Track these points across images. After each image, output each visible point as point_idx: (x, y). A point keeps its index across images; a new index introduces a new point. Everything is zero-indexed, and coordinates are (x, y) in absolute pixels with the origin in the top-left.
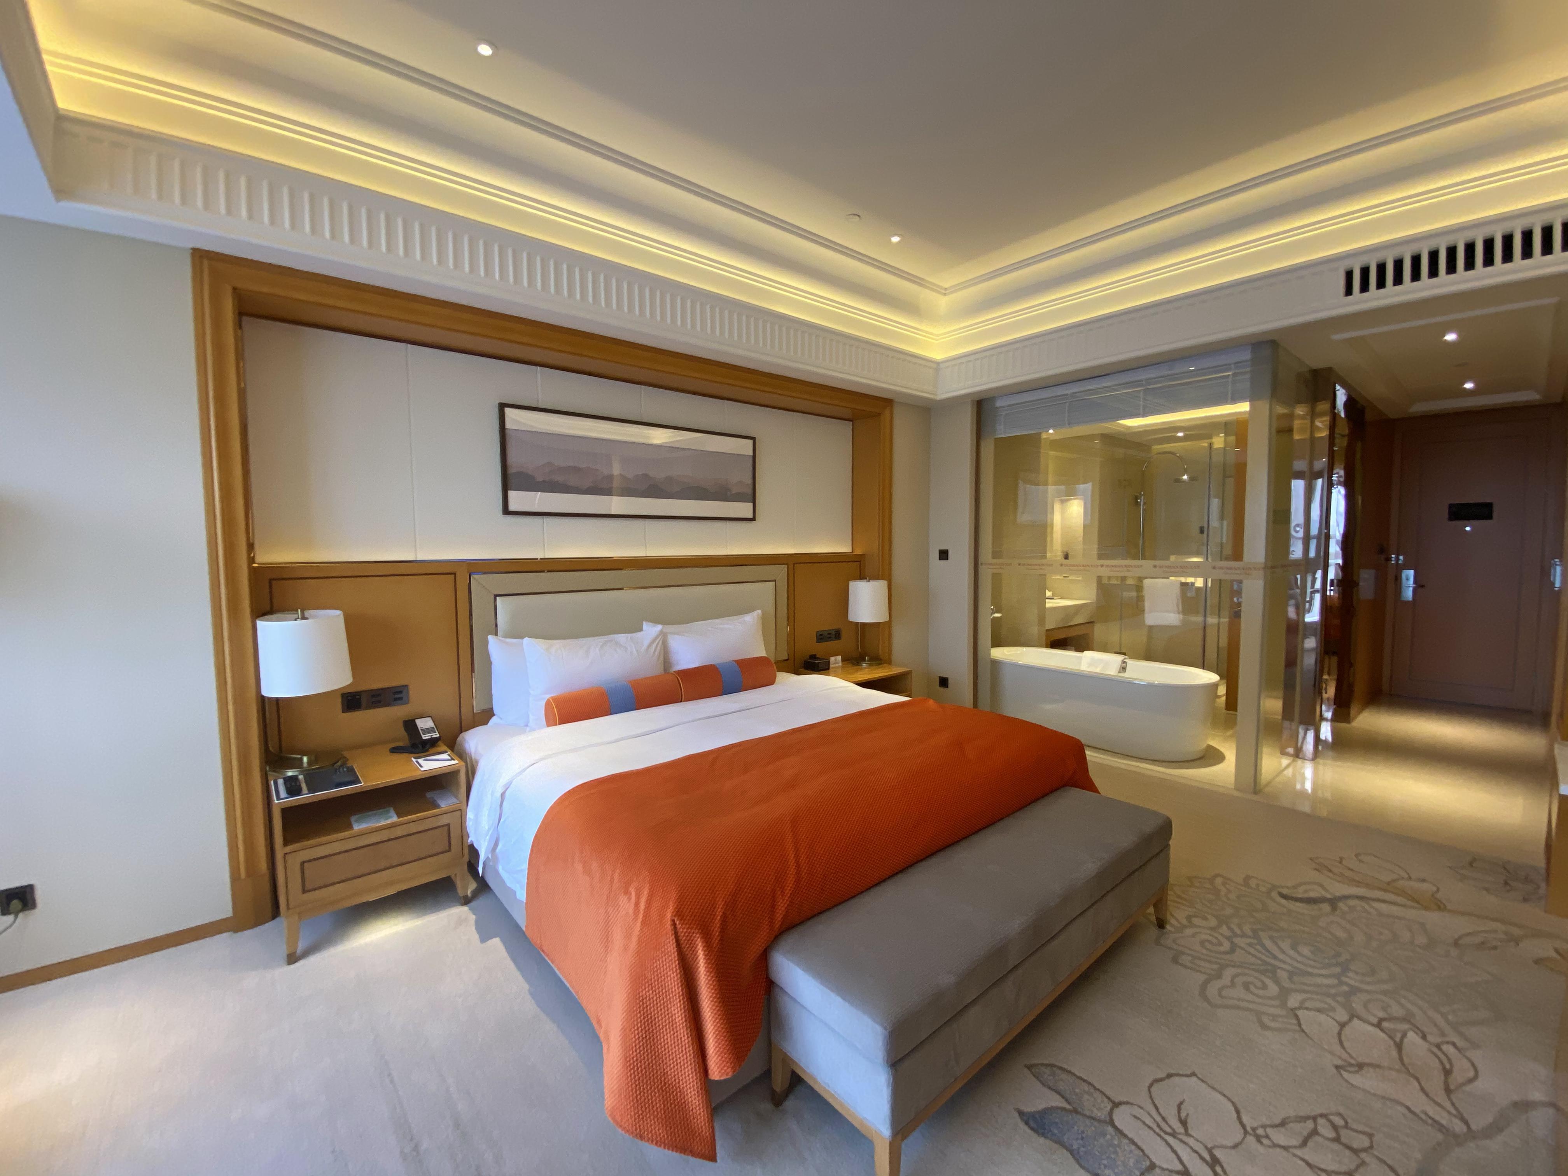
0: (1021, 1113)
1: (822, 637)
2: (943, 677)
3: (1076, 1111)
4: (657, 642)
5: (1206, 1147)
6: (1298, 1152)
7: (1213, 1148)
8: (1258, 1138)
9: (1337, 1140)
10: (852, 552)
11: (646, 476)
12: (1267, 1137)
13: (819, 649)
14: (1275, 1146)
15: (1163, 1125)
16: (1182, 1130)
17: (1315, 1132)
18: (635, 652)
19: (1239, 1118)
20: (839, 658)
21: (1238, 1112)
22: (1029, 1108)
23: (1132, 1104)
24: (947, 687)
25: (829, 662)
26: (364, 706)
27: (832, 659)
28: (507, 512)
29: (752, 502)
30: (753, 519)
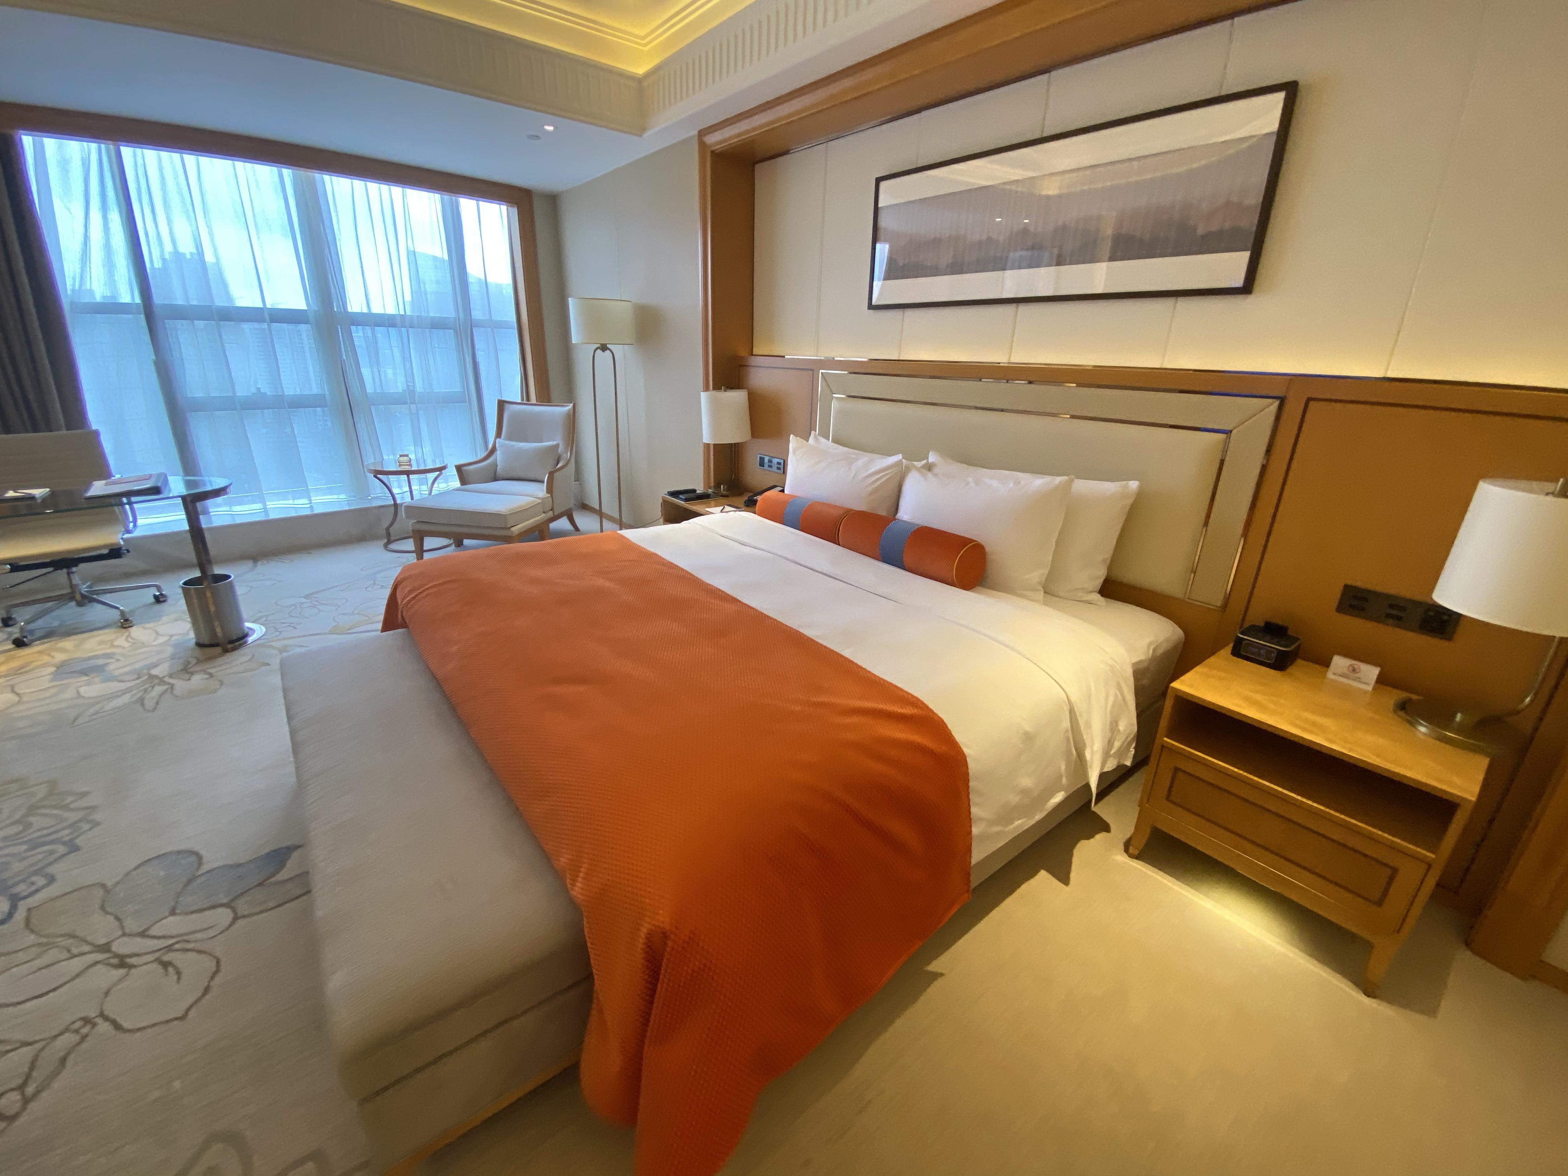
3: (260, 885)
5: (135, 966)
6: (39, 1047)
7: (128, 972)
8: (86, 1021)
12: (78, 1031)
14: (66, 1031)
15: (184, 946)
16: (164, 957)
19: (114, 1022)
20: (1371, 673)
21: (117, 1027)
23: (223, 932)
25: (1327, 664)
26: (766, 465)
27: (1339, 663)
28: (871, 307)
29: (1250, 245)
30: (1247, 288)
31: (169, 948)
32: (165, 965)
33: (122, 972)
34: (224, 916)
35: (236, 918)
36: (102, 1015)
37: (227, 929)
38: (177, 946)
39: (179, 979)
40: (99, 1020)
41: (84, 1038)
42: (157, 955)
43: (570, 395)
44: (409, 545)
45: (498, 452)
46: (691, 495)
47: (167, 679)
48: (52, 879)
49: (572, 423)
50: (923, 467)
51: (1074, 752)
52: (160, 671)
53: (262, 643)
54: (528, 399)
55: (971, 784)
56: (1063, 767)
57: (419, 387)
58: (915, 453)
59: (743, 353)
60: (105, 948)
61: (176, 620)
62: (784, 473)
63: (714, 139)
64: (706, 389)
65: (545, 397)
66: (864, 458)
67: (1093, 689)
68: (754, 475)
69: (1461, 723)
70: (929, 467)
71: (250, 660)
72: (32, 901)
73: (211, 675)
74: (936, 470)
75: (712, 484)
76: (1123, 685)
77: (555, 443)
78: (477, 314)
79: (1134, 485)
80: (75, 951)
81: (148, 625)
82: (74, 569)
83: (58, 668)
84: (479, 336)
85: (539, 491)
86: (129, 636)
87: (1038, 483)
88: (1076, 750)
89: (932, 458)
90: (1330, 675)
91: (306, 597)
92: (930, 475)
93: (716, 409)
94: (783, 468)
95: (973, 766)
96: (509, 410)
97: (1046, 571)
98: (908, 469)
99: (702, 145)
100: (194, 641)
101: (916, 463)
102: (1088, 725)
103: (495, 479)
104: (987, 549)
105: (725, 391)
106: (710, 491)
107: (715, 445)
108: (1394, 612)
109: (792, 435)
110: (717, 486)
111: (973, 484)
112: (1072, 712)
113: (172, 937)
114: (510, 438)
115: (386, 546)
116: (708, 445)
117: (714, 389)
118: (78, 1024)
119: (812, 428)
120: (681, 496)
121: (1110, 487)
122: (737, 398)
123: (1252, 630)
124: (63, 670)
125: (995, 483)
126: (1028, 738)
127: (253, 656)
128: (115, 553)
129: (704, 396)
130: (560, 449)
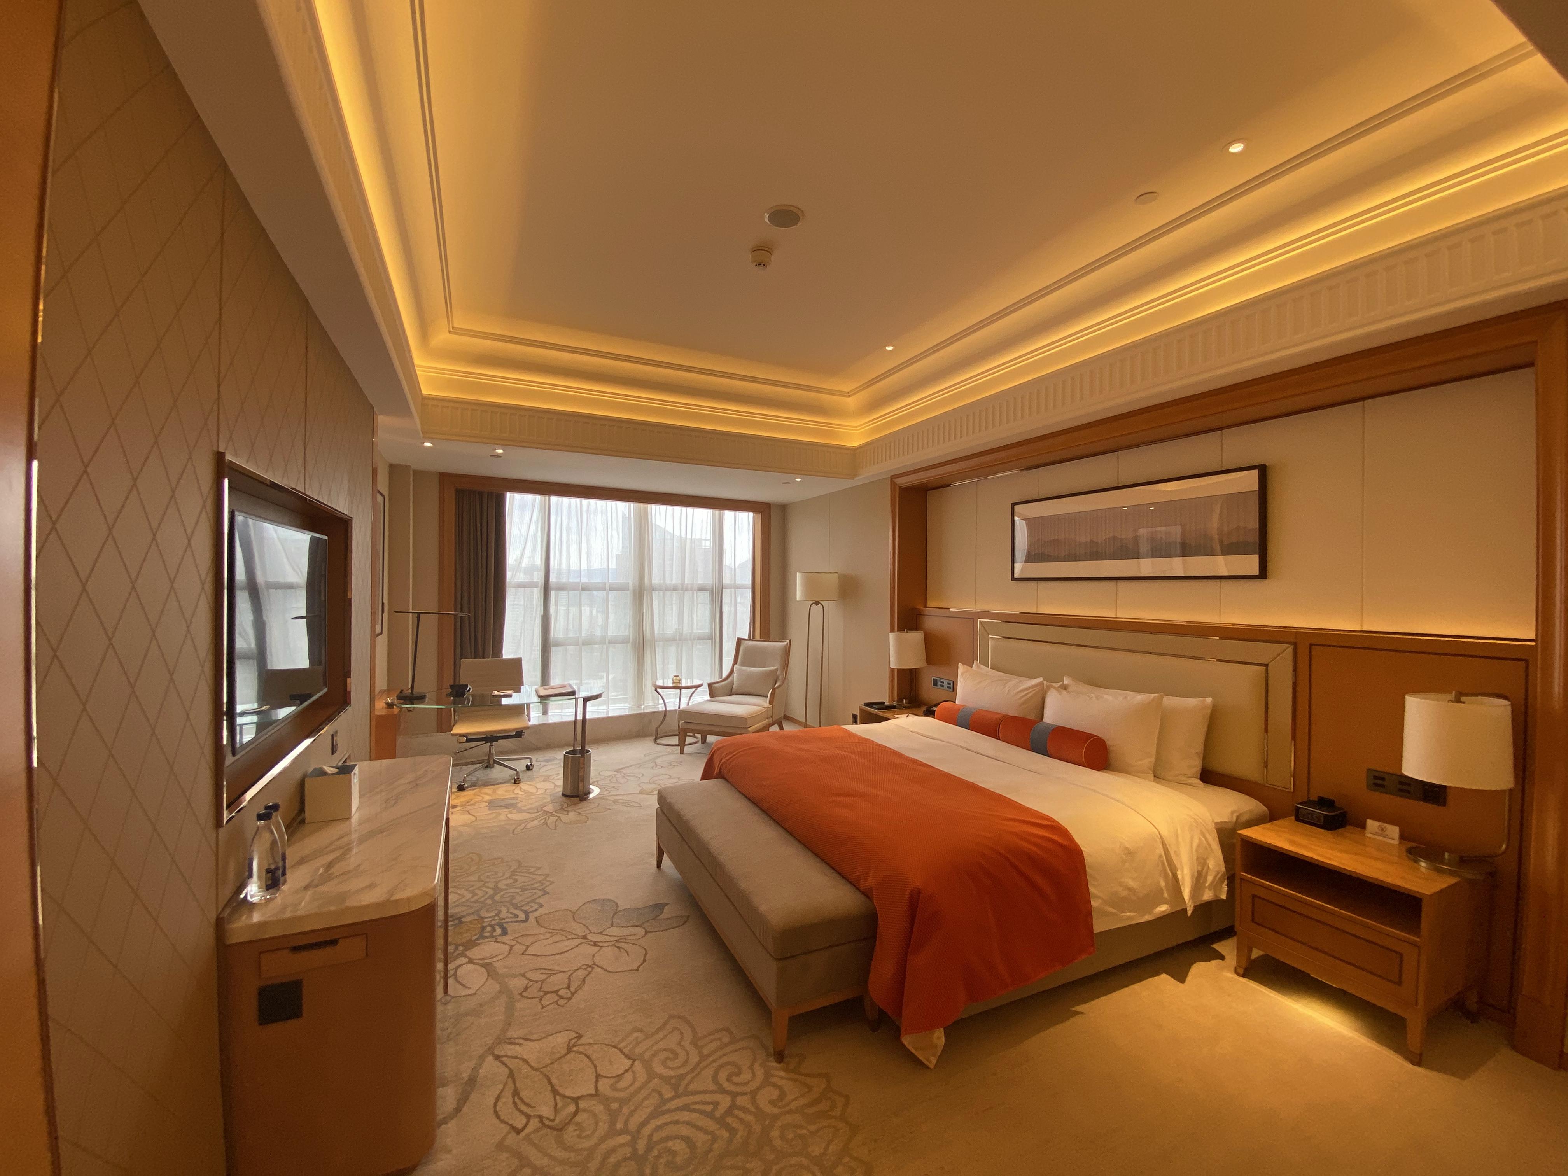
0: (667, 904)
1: (1378, 781)
3: (653, 919)
5: (603, 947)
6: (569, 973)
7: (600, 949)
8: (588, 966)
9: (556, 992)
12: (585, 969)
14: (580, 968)
15: (624, 941)
16: (617, 945)
17: (568, 987)
19: (602, 968)
21: (606, 970)
22: (666, 908)
23: (642, 937)
25: (1363, 826)
26: (939, 686)
27: (1372, 825)
28: (1013, 578)
31: (617, 941)
32: (619, 948)
33: (596, 949)
34: (640, 931)
35: (646, 932)
36: (595, 964)
37: (644, 936)
38: (621, 940)
39: (628, 954)
40: (595, 967)
41: (590, 973)
42: (613, 943)
43: (783, 635)
44: (675, 740)
45: (735, 674)
46: (880, 706)
47: (554, 813)
48: (541, 906)
49: (787, 653)
50: (1060, 687)
51: (1170, 874)
52: (549, 808)
53: (599, 798)
54: (754, 637)
55: (1088, 870)
56: (1163, 884)
57: (686, 630)
58: (1053, 677)
59: (921, 607)
60: (585, 937)
61: (544, 781)
62: (953, 691)
63: (903, 481)
64: (893, 631)
65: (766, 635)
66: (1015, 680)
67: (1179, 831)
68: (928, 691)
69: (1449, 860)
70: (1065, 688)
71: (598, 806)
72: (537, 914)
73: (580, 813)
74: (1070, 689)
75: (896, 699)
76: (1208, 836)
77: (775, 668)
78: (726, 581)
79: (1209, 700)
80: (570, 937)
81: (529, 783)
82: (494, 743)
83: (489, 803)
84: (726, 594)
85: (764, 703)
86: (520, 788)
87: (1139, 698)
88: (1172, 872)
89: (1067, 681)
90: (1368, 834)
91: (617, 771)
92: (1064, 692)
93: (899, 643)
94: (953, 688)
95: (1087, 859)
96: (744, 644)
97: (1153, 759)
98: (1048, 688)
99: (893, 484)
100: (561, 793)
101: (1054, 684)
102: (1178, 854)
103: (731, 694)
104: (1109, 743)
105: (907, 632)
106: (895, 703)
107: (899, 670)
108: (1404, 787)
109: (960, 664)
110: (900, 700)
111: (1094, 698)
112: (1163, 843)
113: (618, 936)
114: (742, 665)
115: (655, 740)
116: (893, 670)
117: (898, 631)
118: (584, 967)
119: (974, 658)
120: (874, 706)
121: (1192, 702)
122: (916, 637)
123: (1309, 803)
124: (492, 804)
125: (1110, 698)
126: (1130, 853)
127: (599, 804)
128: (519, 734)
129: (892, 635)
130: (778, 672)
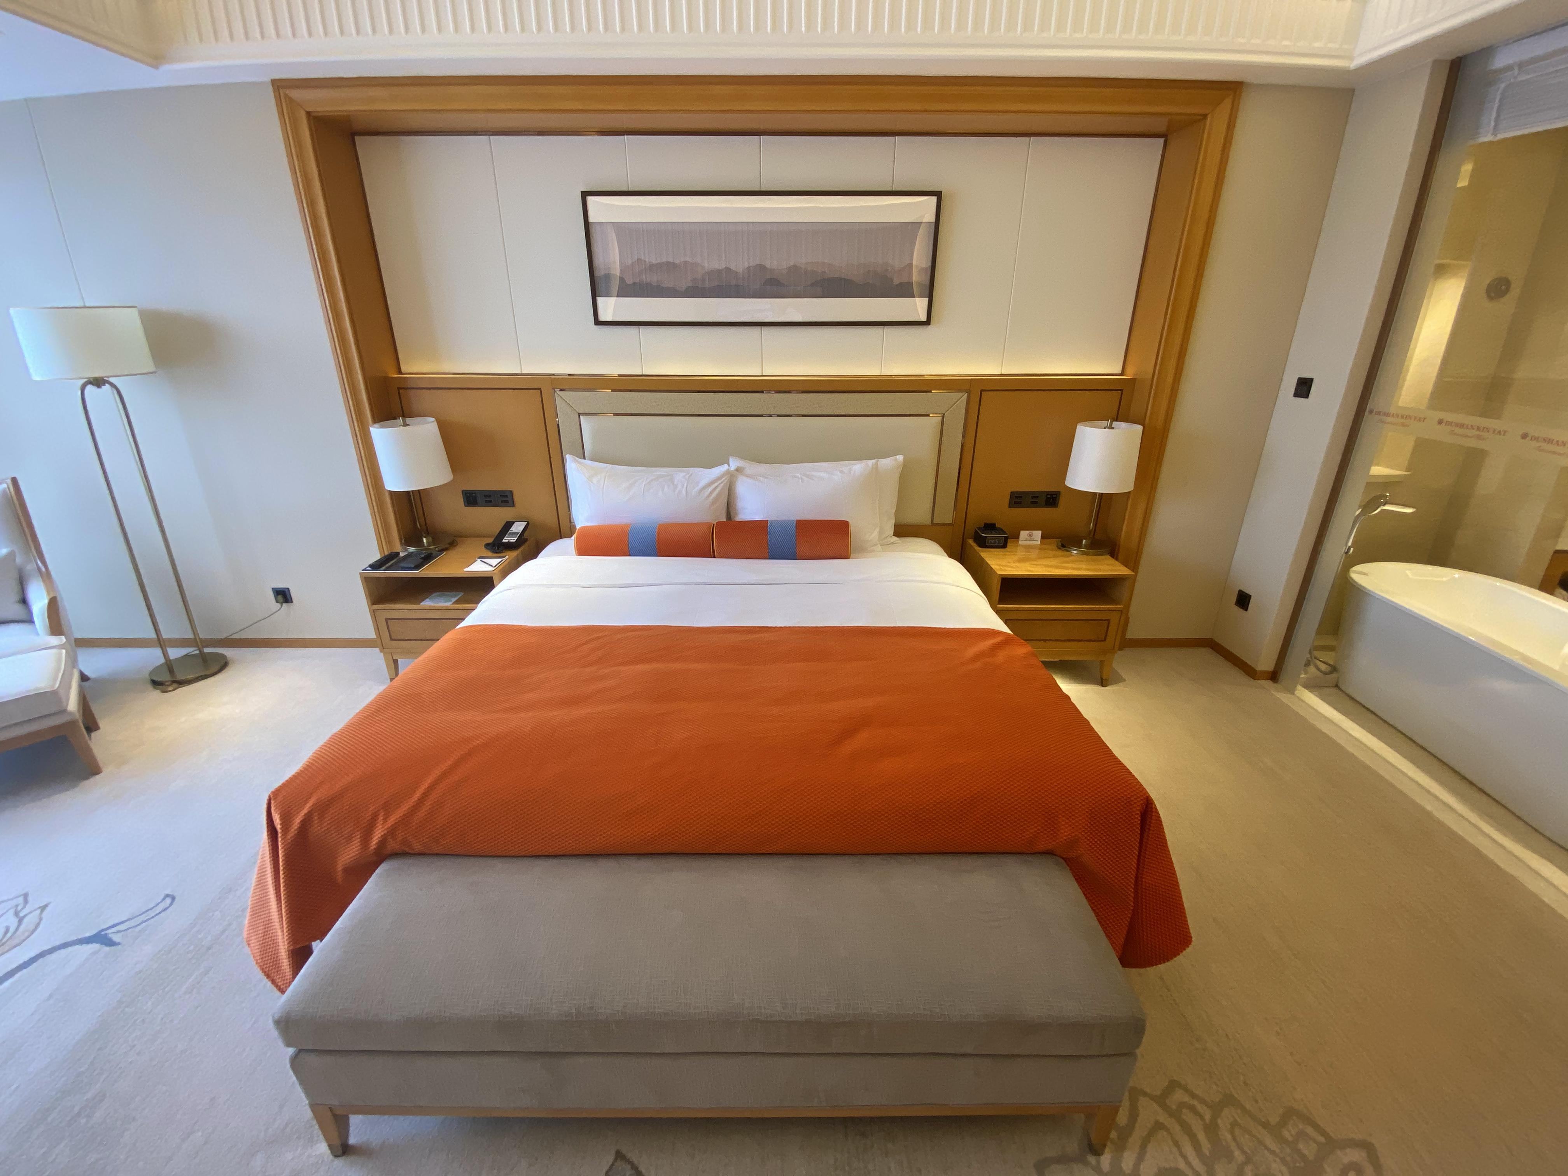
1: (1018, 499)
2: (1243, 592)
4: (716, 484)
10: (1122, 374)
11: (762, 268)
13: (1005, 515)
18: (684, 492)
20: (1038, 534)
24: (1246, 610)
25: (1017, 538)
26: (481, 503)
27: (1024, 534)
28: (597, 322)
29: (928, 295)
30: (927, 323)
68: (457, 516)
79: (900, 458)
87: (858, 468)
89: (733, 463)
90: (1020, 542)
99: (286, 102)
108: (1035, 500)
122: (420, 430)
